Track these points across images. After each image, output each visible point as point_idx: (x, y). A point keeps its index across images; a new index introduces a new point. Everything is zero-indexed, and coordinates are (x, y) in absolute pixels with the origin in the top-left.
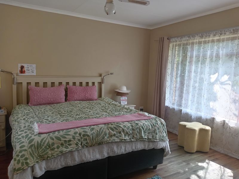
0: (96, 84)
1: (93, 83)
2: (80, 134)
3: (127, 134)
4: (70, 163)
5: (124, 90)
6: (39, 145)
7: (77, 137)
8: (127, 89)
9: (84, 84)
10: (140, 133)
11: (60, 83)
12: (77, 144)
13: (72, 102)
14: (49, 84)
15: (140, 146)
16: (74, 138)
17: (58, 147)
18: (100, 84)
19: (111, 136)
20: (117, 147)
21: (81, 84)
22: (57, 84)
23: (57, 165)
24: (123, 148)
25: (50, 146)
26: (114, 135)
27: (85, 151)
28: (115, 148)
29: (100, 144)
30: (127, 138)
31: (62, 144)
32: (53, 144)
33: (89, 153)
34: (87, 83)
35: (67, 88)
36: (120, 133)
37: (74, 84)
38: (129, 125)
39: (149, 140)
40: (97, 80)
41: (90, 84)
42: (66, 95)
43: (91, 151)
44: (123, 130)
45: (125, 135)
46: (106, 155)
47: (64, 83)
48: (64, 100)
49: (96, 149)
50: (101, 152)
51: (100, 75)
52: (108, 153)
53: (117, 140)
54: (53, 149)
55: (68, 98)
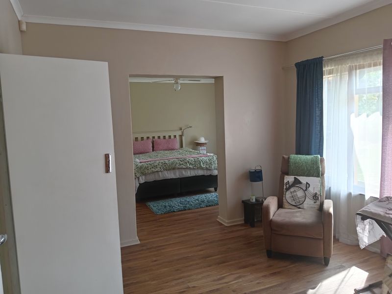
0: (178, 137)
1: (175, 136)
2: (162, 163)
3: (191, 164)
4: (158, 178)
5: (202, 140)
6: (141, 167)
7: (161, 164)
8: (205, 139)
9: (167, 137)
10: (200, 164)
11: (148, 138)
12: (160, 168)
13: (158, 152)
14: (139, 139)
15: (200, 173)
16: (159, 164)
17: (151, 169)
18: (181, 136)
19: (181, 165)
20: (185, 172)
21: (164, 137)
22: (145, 138)
23: (151, 178)
24: (189, 172)
25: (146, 168)
26: (183, 164)
27: (166, 172)
28: (184, 172)
29: (174, 169)
30: (191, 166)
31: (153, 168)
32: (148, 167)
33: (168, 173)
34: (170, 137)
35: (153, 141)
36: (186, 163)
37: (159, 137)
38: (193, 159)
39: (207, 169)
40: (178, 133)
41: (172, 137)
42: (153, 147)
43: (169, 173)
44: (188, 162)
45: (190, 165)
46: (178, 177)
47: (151, 137)
48: (152, 151)
49: (172, 171)
50: (175, 174)
51: (181, 129)
52: (179, 175)
53: (184, 167)
54: (148, 170)
55: (155, 149)
